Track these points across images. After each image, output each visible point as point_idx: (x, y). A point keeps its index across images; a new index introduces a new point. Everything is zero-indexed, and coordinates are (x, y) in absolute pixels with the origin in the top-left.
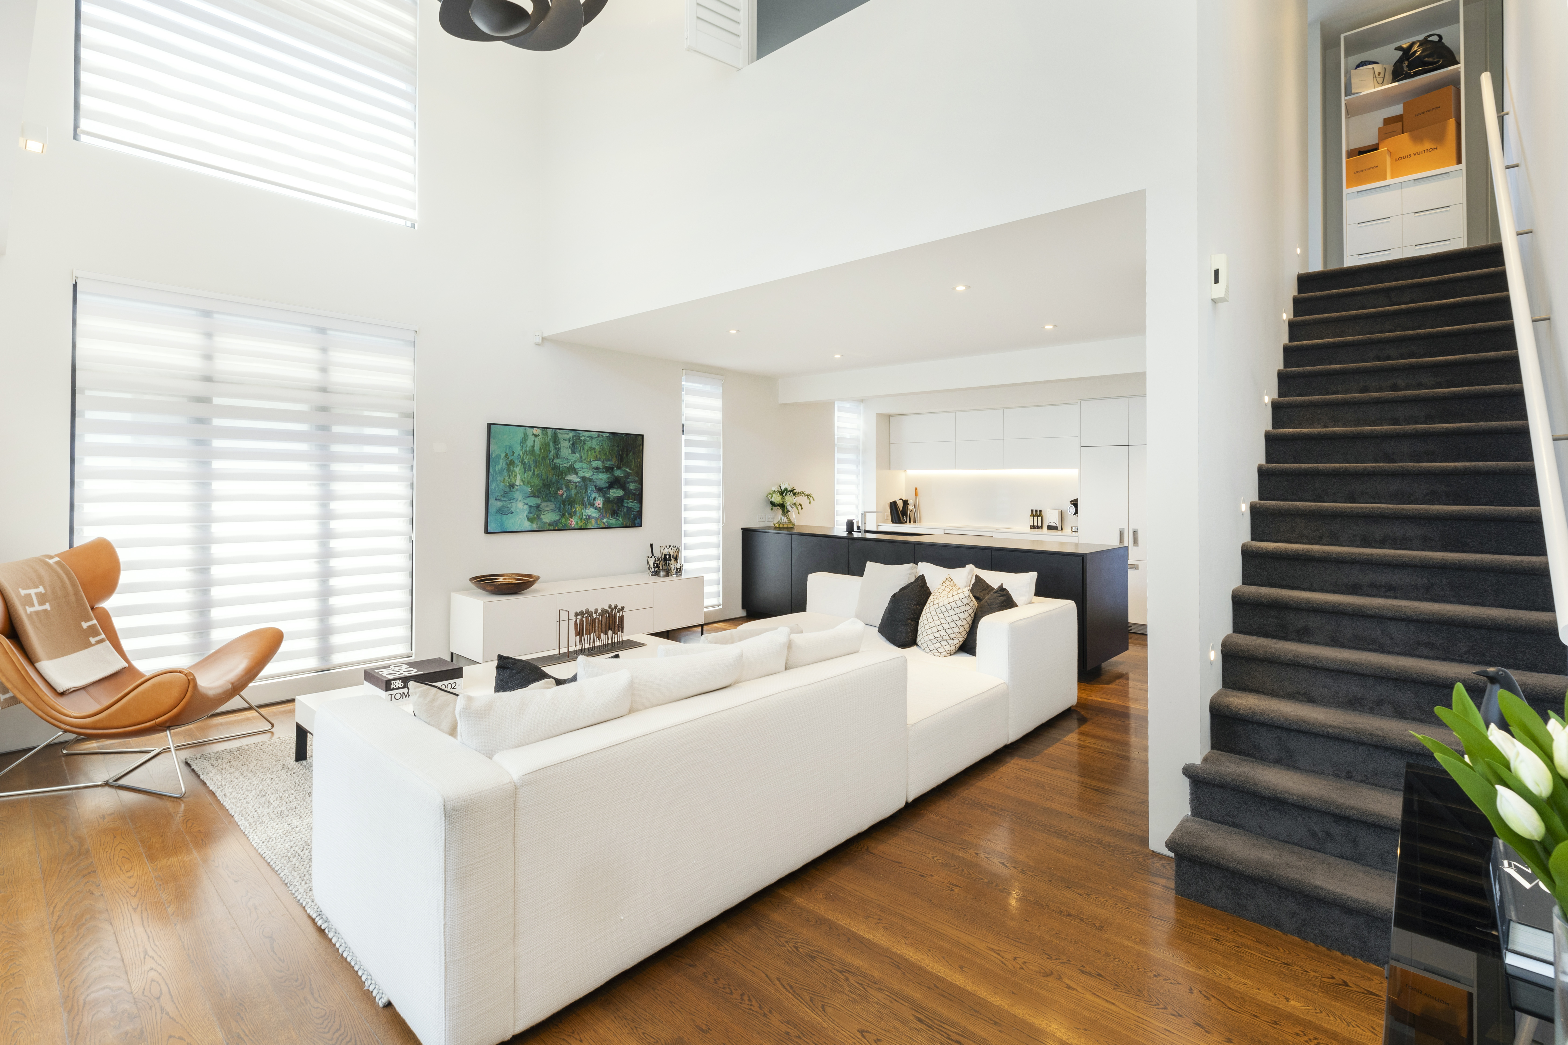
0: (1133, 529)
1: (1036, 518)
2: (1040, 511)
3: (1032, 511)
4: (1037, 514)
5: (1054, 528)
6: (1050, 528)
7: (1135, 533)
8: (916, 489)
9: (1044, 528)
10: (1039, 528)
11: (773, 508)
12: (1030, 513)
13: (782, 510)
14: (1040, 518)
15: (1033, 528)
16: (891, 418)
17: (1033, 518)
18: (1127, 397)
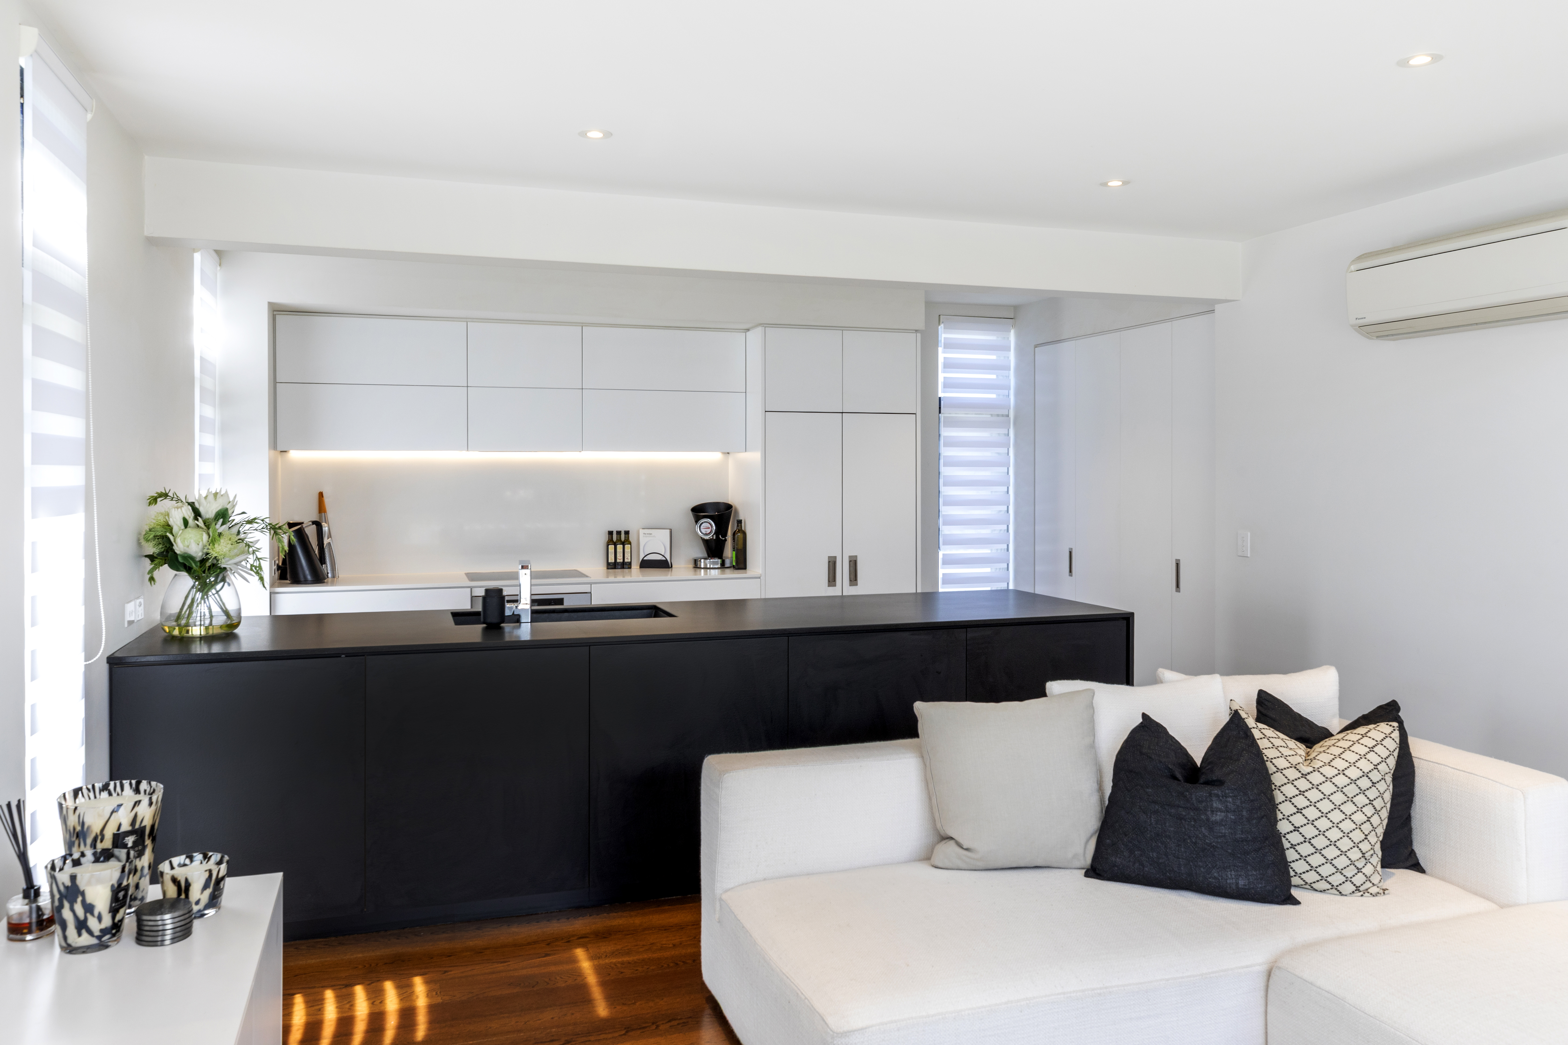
0: (850, 557)
1: (619, 547)
2: (627, 533)
3: (610, 533)
4: (618, 539)
5: (663, 565)
6: (646, 564)
7: (853, 563)
9: (635, 566)
10: (625, 566)
11: (156, 574)
12: (606, 538)
13: (196, 578)
14: (627, 547)
15: (613, 566)
16: (279, 318)
17: (611, 547)
18: (843, 328)
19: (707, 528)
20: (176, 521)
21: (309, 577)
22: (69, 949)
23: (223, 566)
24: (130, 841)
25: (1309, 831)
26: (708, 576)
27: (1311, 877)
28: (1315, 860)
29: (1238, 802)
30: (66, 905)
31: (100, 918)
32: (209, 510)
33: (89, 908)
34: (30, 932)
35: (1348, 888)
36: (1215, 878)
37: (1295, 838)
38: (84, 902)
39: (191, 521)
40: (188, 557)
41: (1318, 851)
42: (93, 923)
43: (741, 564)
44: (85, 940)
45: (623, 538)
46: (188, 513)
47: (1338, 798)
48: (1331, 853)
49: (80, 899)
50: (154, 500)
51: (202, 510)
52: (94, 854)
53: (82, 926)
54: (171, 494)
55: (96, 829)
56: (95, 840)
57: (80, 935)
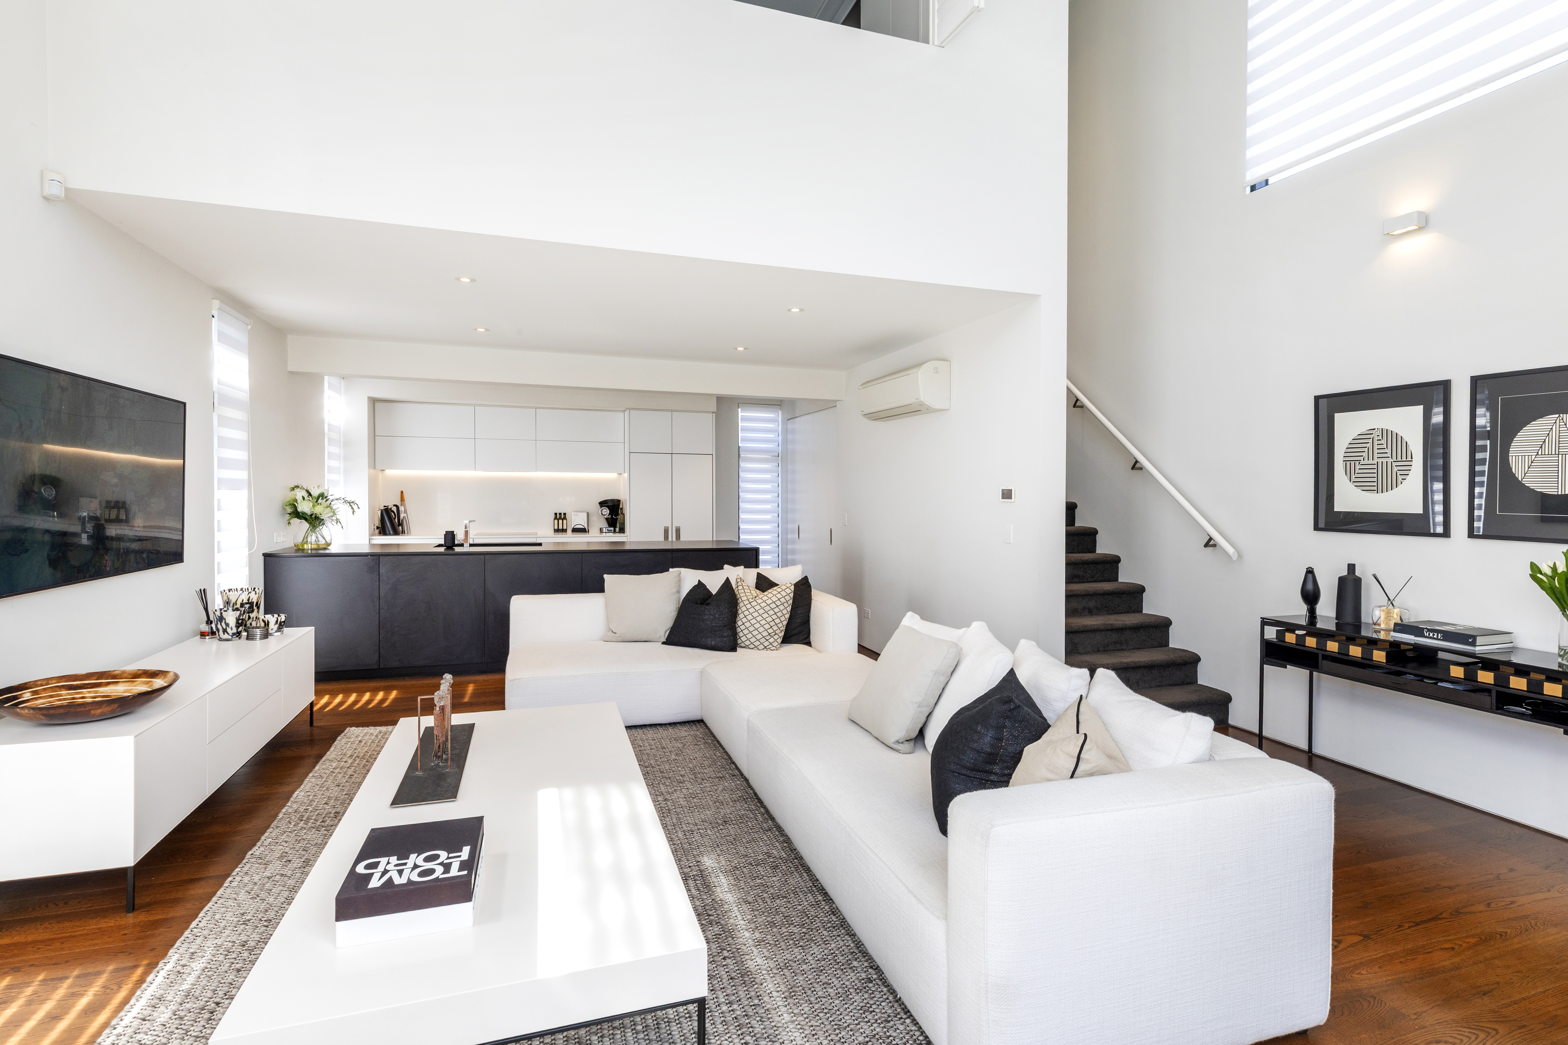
0: (676, 527)
1: (560, 521)
2: (565, 514)
3: (556, 514)
4: (560, 517)
5: (583, 530)
6: (575, 530)
7: (678, 531)
8: (402, 492)
9: (569, 531)
10: (564, 531)
11: (291, 521)
12: (554, 516)
13: (310, 523)
14: (565, 521)
15: (557, 531)
16: (377, 404)
17: (556, 521)
18: (672, 411)
19: (606, 511)
20: (299, 498)
21: (391, 532)
22: (220, 640)
23: (322, 518)
24: (247, 606)
25: (748, 624)
26: (606, 535)
27: (747, 643)
28: (749, 636)
29: (715, 612)
30: (219, 623)
31: (232, 629)
32: (315, 493)
33: (227, 625)
34: (208, 635)
35: (761, 647)
36: (703, 641)
37: (743, 627)
38: (225, 622)
39: (306, 498)
40: (304, 513)
41: (750, 632)
42: (229, 630)
43: (622, 530)
44: (226, 636)
45: (562, 517)
46: (305, 495)
47: (761, 611)
48: (755, 633)
49: (224, 621)
50: (293, 489)
51: (312, 493)
52: (233, 609)
53: (225, 631)
54: (300, 486)
55: (233, 601)
56: (234, 604)
57: (224, 634)
